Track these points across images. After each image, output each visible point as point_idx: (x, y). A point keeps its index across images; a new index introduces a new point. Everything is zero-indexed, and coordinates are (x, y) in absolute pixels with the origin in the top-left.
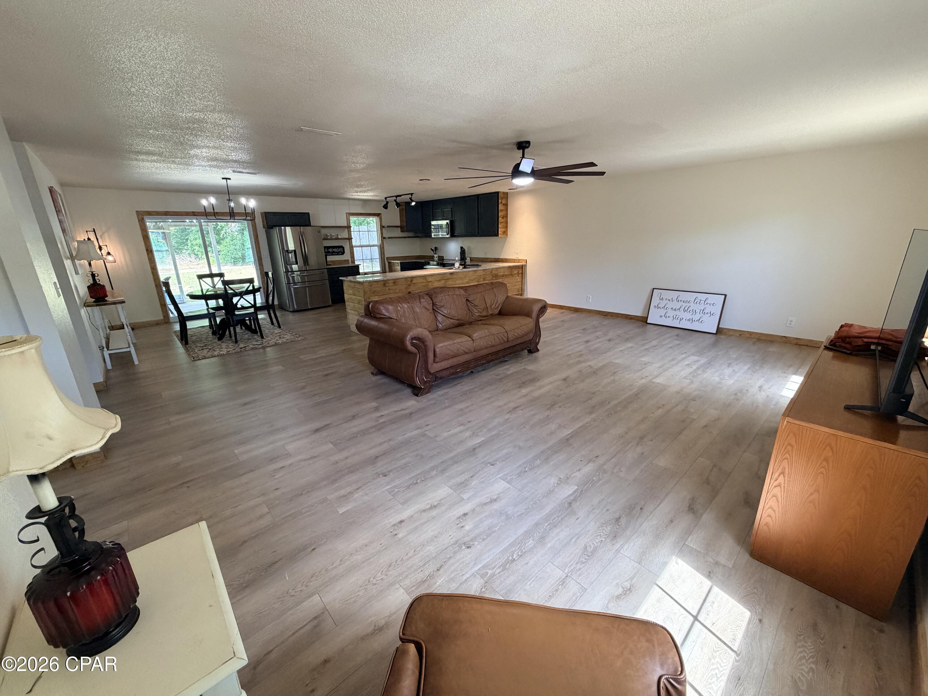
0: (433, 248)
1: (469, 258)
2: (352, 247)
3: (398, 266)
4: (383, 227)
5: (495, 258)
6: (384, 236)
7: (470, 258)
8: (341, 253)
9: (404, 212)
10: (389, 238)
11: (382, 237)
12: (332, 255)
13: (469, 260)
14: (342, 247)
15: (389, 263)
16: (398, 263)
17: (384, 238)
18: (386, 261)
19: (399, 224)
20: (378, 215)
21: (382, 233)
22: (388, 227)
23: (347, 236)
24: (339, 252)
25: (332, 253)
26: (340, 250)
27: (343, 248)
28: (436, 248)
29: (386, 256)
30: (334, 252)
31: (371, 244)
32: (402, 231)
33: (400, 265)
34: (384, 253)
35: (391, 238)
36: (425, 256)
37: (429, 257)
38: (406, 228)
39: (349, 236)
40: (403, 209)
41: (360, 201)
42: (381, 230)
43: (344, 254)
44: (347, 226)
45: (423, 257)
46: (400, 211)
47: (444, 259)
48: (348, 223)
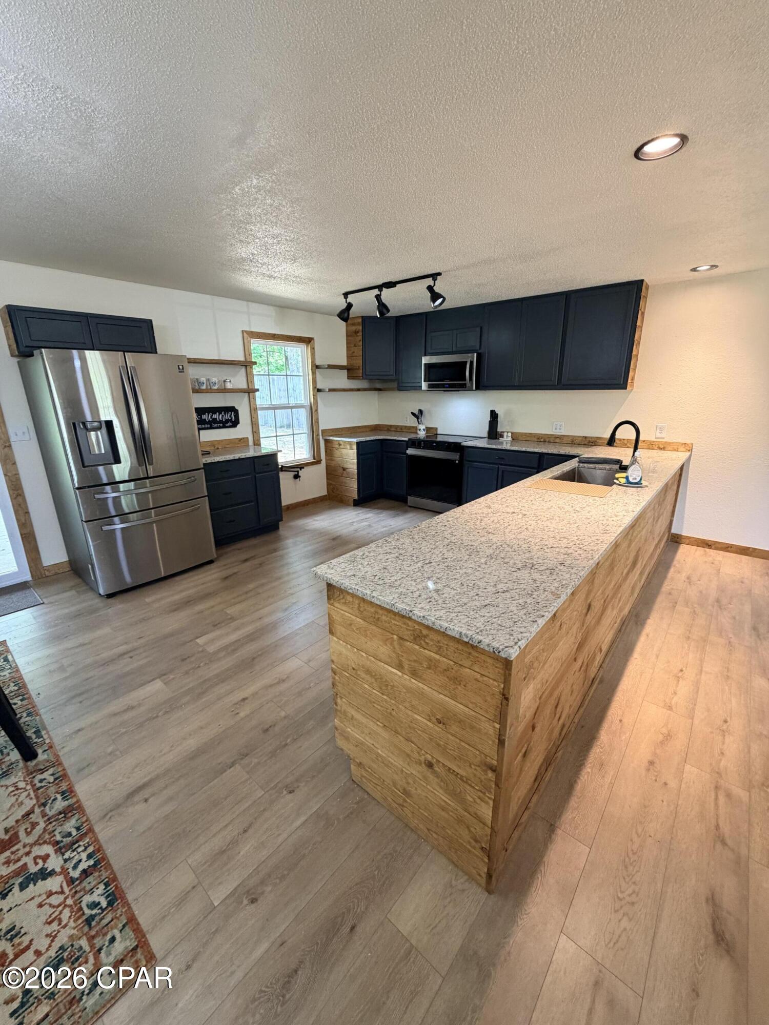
0: (416, 412)
1: (510, 434)
2: (253, 410)
3: (351, 449)
4: (317, 367)
5: (586, 437)
6: (319, 387)
7: (512, 433)
8: (230, 424)
9: (360, 338)
11: (314, 387)
12: (211, 428)
13: (510, 439)
14: (233, 410)
15: (326, 441)
16: (350, 444)
17: (319, 390)
18: (321, 437)
19: (344, 363)
20: (308, 341)
21: (314, 381)
22: (331, 367)
23: (244, 386)
24: (227, 421)
25: (210, 423)
26: (227, 417)
27: (236, 412)
28: (421, 412)
29: (321, 429)
30: (215, 421)
31: (292, 402)
32: (349, 378)
33: (355, 447)
34: (317, 422)
35: (331, 390)
36: (391, 426)
37: (401, 429)
38: (361, 371)
39: (250, 384)
40: (356, 332)
41: (272, 308)
42: (314, 373)
43: (238, 426)
44: (246, 361)
45: (386, 429)
46: (347, 336)
47: (438, 433)
48: (247, 356)
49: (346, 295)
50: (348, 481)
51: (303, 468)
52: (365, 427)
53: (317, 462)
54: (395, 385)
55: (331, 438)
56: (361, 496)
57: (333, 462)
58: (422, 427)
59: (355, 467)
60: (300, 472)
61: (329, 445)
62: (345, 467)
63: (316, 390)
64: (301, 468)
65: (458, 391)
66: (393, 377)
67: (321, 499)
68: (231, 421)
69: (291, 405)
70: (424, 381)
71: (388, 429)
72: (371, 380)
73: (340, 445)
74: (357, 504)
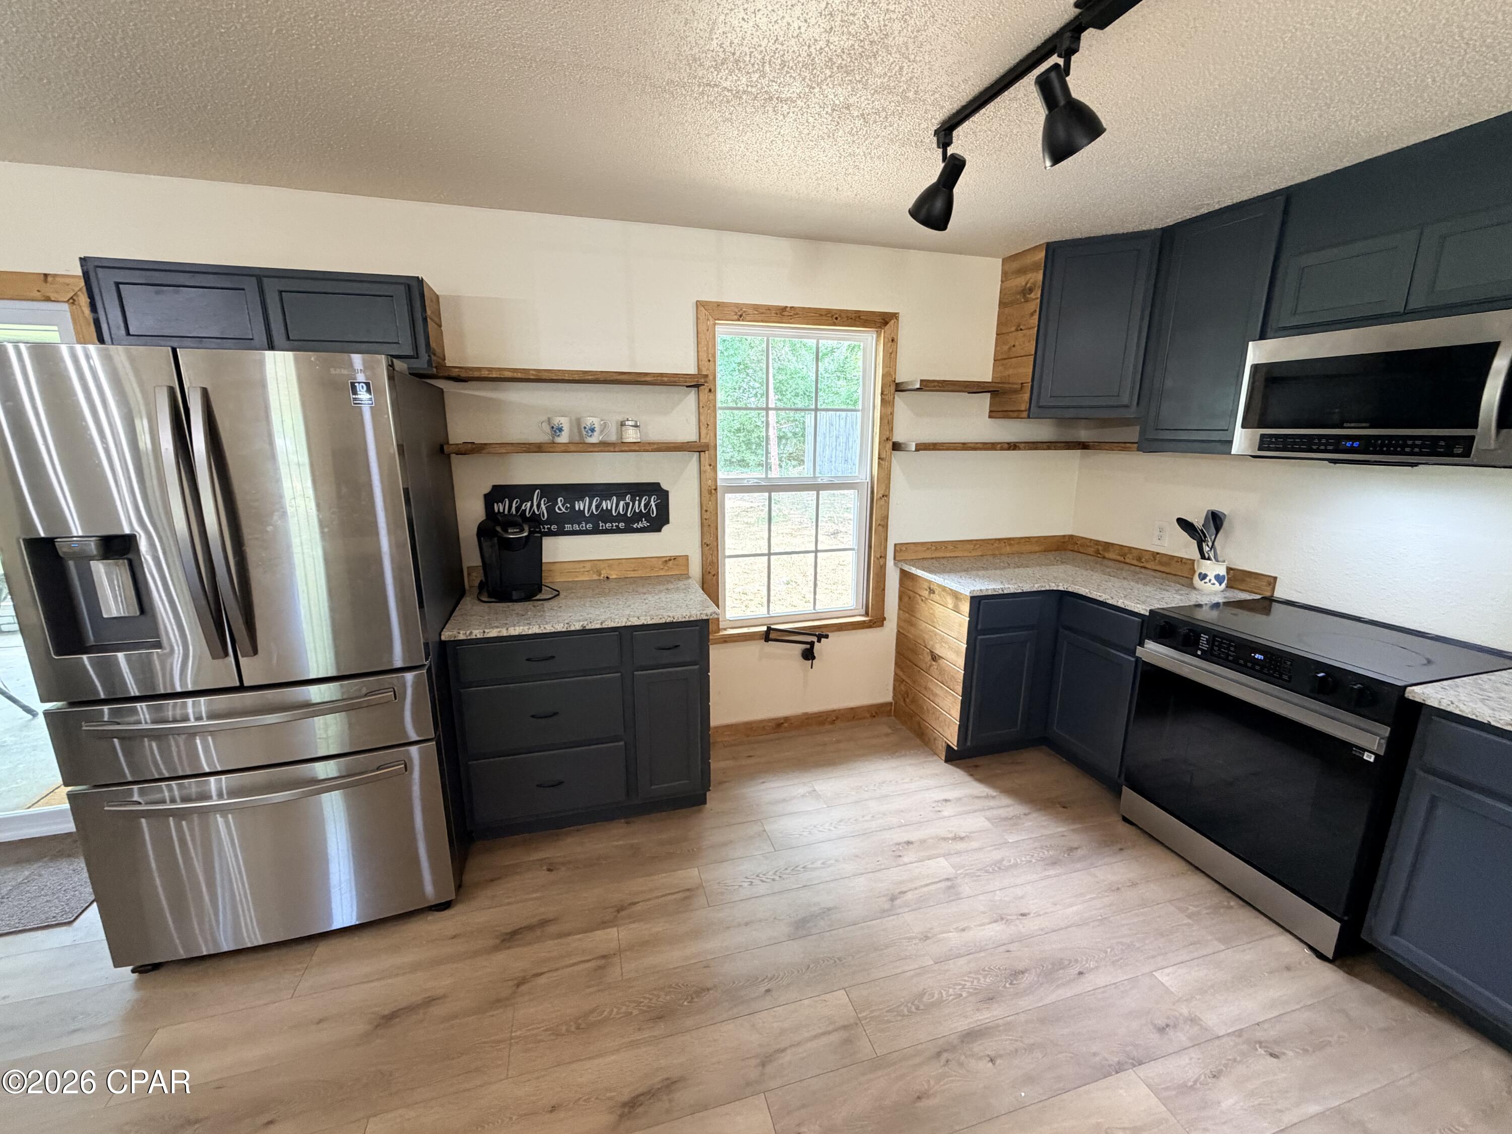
0: (1198, 521)
2: (709, 493)
3: (956, 610)
4: (899, 388)
6: (898, 438)
8: (644, 523)
9: (1034, 305)
10: (921, 447)
11: (885, 439)
12: (596, 531)
14: (655, 490)
15: (905, 575)
17: (896, 447)
18: (890, 562)
19: (985, 374)
20: (880, 321)
21: (887, 422)
22: (927, 386)
23: (688, 433)
24: (638, 517)
25: (593, 518)
26: (639, 506)
27: (663, 496)
28: (1216, 520)
29: (891, 539)
30: (606, 515)
31: (824, 474)
32: (993, 414)
33: (966, 608)
34: (885, 526)
36: (1108, 546)
37: (1139, 559)
38: (1026, 396)
39: (704, 432)
40: (1026, 291)
41: (784, 244)
42: (886, 402)
43: (665, 529)
44: (700, 375)
45: (1091, 550)
46: (1002, 304)
47: (1279, 593)
48: (704, 363)
49: (942, 133)
50: (939, 689)
51: (827, 637)
52: (1028, 540)
53: (875, 620)
54: (1133, 434)
55: (914, 570)
56: (969, 744)
57: (912, 630)
58: (1213, 569)
59: (961, 661)
60: (817, 645)
61: (909, 583)
62: (939, 651)
63: (889, 445)
64: (820, 638)
66: (1131, 413)
67: (876, 712)
68: (647, 516)
69: (820, 481)
71: (1097, 552)
72: (1062, 421)
73: (932, 591)
74: (952, 757)
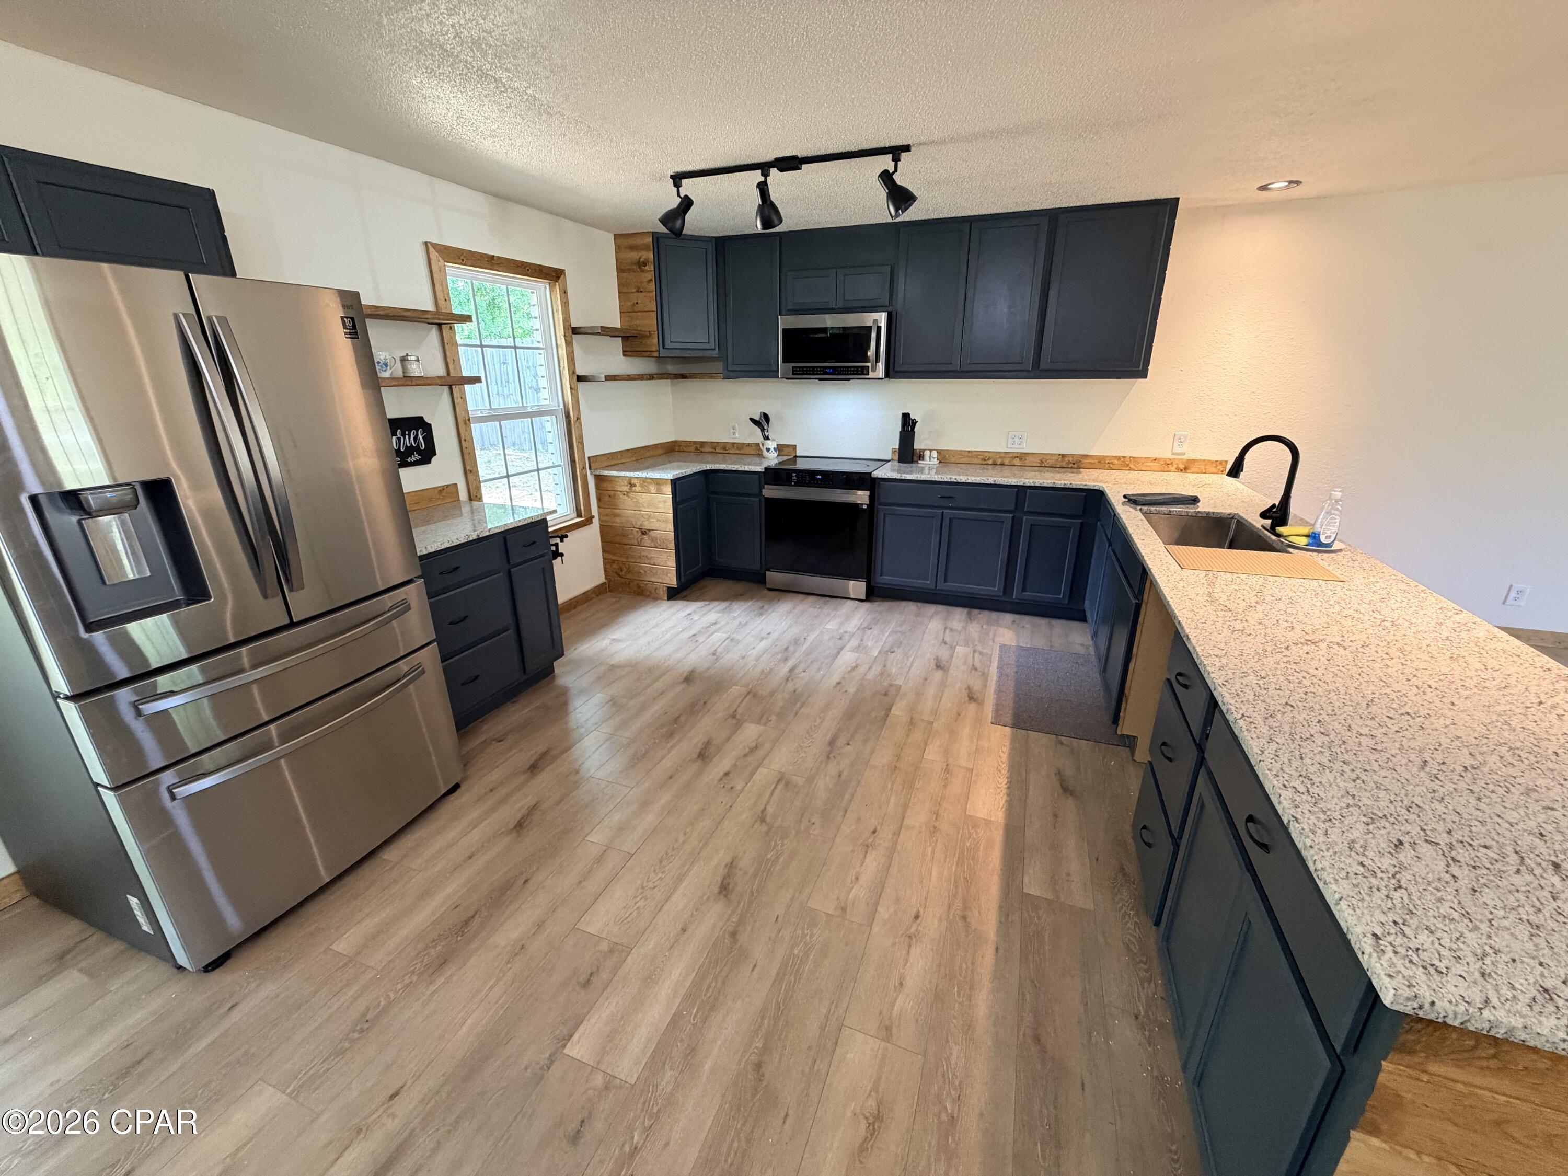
0: (758, 418)
1: (935, 454)
2: (462, 423)
3: (659, 492)
4: (575, 331)
5: (1063, 456)
6: (579, 372)
7: (939, 452)
8: (416, 457)
9: (650, 275)
11: (572, 372)
13: (935, 461)
14: (419, 424)
15: (599, 479)
16: (658, 482)
17: (580, 379)
18: (588, 472)
19: (615, 322)
20: (553, 275)
21: (571, 358)
23: (439, 370)
24: (410, 450)
26: (410, 441)
27: (427, 428)
28: (766, 416)
29: (588, 454)
31: (531, 403)
32: (626, 353)
33: (668, 489)
34: (581, 442)
35: (609, 378)
36: (702, 444)
37: (725, 449)
38: (655, 341)
39: (451, 366)
40: (642, 264)
41: (480, 197)
42: (569, 343)
43: (434, 459)
44: (438, 312)
45: (692, 449)
46: (619, 270)
47: (798, 454)
48: (441, 302)
49: (677, 179)
50: (655, 554)
51: (566, 536)
52: (656, 446)
53: (589, 521)
54: (719, 367)
55: (606, 473)
56: (683, 580)
57: (618, 520)
58: (771, 445)
59: (670, 527)
60: (560, 544)
61: (606, 485)
62: (647, 526)
63: (575, 378)
64: (562, 538)
65: (849, 379)
66: (715, 353)
67: (599, 591)
68: (417, 449)
69: (529, 410)
70: (784, 361)
71: (697, 449)
72: (660, 359)
73: (632, 485)
74: (674, 594)
